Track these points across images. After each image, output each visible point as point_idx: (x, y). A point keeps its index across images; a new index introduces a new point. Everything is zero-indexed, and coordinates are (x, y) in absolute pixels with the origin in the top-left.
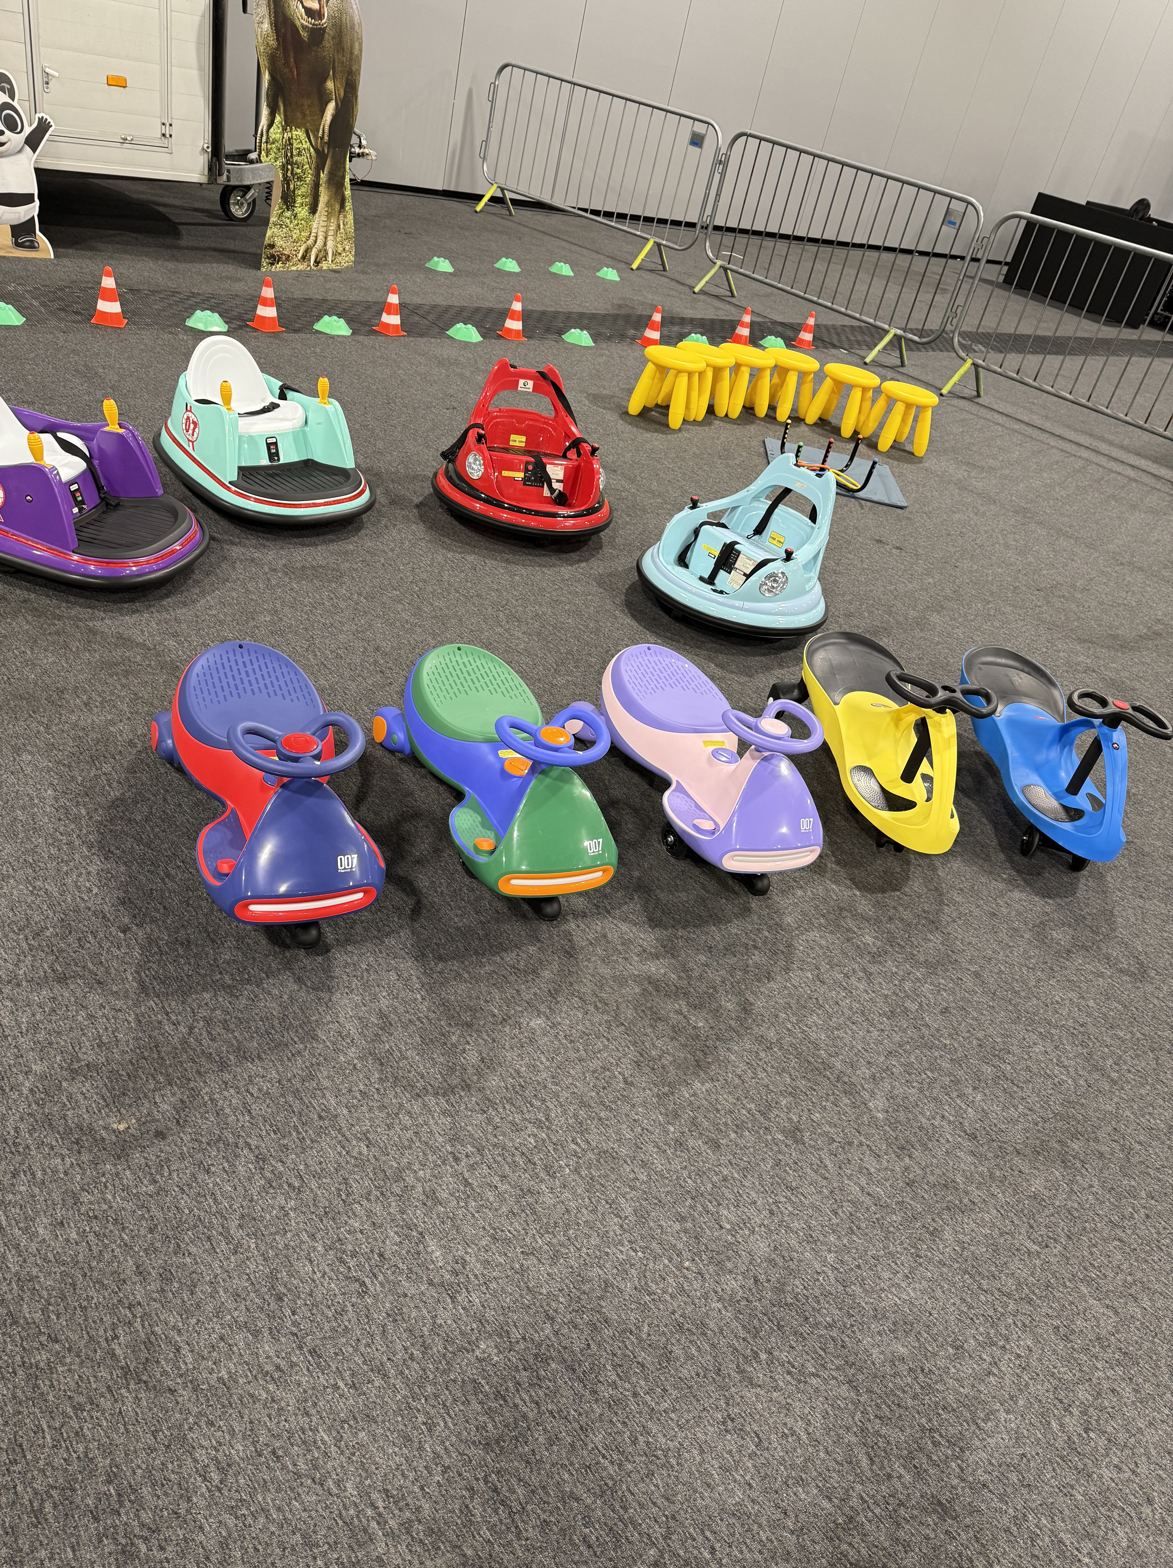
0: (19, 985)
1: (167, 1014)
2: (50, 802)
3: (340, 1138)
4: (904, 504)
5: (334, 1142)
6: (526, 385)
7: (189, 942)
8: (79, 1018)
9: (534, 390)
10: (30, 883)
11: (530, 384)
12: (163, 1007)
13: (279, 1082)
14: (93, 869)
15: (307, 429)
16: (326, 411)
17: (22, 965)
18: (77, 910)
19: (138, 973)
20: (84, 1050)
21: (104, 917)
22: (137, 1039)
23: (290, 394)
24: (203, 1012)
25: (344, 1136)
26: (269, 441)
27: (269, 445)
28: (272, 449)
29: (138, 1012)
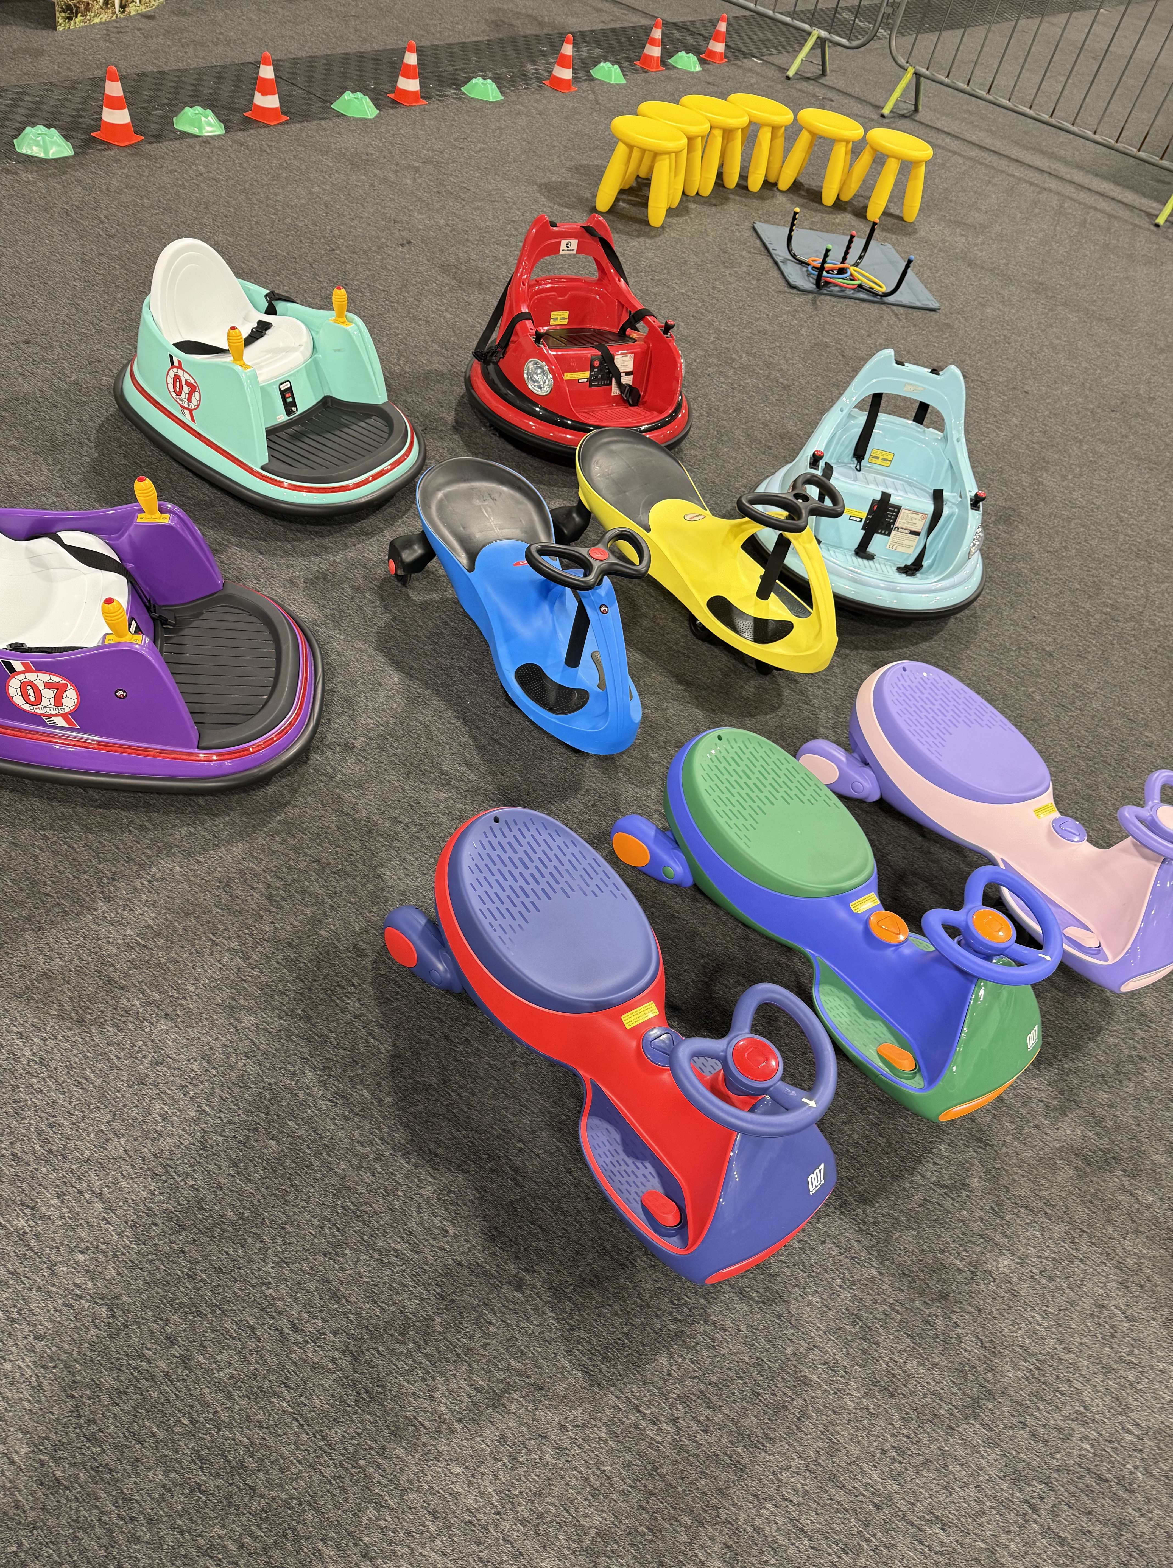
0: (452, 1432)
1: (637, 1409)
2: (318, 1091)
3: (912, 1530)
4: (935, 305)
5: (909, 1539)
6: (569, 246)
7: (597, 1277)
8: (548, 1458)
9: (578, 251)
10: (369, 1246)
11: (574, 243)
12: (628, 1400)
13: (808, 1469)
14: (428, 1191)
15: (319, 356)
16: (347, 332)
17: (437, 1395)
18: (449, 1274)
19: (570, 1352)
20: (581, 1511)
21: (485, 1273)
22: (628, 1465)
23: (280, 306)
24: (674, 1390)
25: (912, 1524)
26: (283, 387)
27: (283, 393)
28: (287, 396)
29: (605, 1420)
